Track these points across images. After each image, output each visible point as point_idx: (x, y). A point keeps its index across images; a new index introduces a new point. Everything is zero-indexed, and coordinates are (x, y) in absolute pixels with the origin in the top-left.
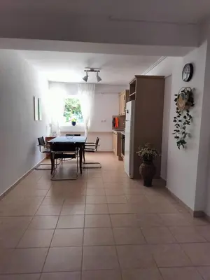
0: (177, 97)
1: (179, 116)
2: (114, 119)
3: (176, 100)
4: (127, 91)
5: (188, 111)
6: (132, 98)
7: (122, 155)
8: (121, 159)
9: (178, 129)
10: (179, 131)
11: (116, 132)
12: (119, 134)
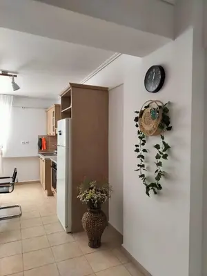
0: (138, 115)
1: (143, 144)
2: (40, 140)
3: (136, 119)
4: (57, 106)
5: (163, 138)
6: (66, 115)
7: (53, 189)
8: (51, 194)
9: (143, 163)
10: (143, 166)
11: (43, 158)
12: (47, 161)
